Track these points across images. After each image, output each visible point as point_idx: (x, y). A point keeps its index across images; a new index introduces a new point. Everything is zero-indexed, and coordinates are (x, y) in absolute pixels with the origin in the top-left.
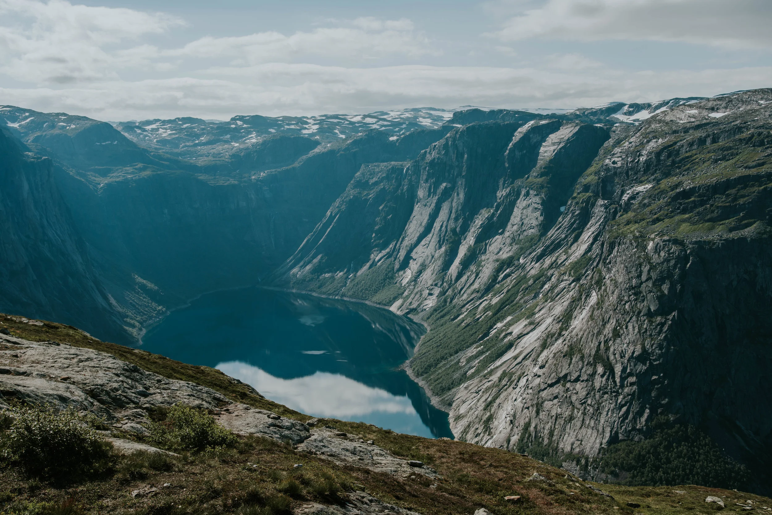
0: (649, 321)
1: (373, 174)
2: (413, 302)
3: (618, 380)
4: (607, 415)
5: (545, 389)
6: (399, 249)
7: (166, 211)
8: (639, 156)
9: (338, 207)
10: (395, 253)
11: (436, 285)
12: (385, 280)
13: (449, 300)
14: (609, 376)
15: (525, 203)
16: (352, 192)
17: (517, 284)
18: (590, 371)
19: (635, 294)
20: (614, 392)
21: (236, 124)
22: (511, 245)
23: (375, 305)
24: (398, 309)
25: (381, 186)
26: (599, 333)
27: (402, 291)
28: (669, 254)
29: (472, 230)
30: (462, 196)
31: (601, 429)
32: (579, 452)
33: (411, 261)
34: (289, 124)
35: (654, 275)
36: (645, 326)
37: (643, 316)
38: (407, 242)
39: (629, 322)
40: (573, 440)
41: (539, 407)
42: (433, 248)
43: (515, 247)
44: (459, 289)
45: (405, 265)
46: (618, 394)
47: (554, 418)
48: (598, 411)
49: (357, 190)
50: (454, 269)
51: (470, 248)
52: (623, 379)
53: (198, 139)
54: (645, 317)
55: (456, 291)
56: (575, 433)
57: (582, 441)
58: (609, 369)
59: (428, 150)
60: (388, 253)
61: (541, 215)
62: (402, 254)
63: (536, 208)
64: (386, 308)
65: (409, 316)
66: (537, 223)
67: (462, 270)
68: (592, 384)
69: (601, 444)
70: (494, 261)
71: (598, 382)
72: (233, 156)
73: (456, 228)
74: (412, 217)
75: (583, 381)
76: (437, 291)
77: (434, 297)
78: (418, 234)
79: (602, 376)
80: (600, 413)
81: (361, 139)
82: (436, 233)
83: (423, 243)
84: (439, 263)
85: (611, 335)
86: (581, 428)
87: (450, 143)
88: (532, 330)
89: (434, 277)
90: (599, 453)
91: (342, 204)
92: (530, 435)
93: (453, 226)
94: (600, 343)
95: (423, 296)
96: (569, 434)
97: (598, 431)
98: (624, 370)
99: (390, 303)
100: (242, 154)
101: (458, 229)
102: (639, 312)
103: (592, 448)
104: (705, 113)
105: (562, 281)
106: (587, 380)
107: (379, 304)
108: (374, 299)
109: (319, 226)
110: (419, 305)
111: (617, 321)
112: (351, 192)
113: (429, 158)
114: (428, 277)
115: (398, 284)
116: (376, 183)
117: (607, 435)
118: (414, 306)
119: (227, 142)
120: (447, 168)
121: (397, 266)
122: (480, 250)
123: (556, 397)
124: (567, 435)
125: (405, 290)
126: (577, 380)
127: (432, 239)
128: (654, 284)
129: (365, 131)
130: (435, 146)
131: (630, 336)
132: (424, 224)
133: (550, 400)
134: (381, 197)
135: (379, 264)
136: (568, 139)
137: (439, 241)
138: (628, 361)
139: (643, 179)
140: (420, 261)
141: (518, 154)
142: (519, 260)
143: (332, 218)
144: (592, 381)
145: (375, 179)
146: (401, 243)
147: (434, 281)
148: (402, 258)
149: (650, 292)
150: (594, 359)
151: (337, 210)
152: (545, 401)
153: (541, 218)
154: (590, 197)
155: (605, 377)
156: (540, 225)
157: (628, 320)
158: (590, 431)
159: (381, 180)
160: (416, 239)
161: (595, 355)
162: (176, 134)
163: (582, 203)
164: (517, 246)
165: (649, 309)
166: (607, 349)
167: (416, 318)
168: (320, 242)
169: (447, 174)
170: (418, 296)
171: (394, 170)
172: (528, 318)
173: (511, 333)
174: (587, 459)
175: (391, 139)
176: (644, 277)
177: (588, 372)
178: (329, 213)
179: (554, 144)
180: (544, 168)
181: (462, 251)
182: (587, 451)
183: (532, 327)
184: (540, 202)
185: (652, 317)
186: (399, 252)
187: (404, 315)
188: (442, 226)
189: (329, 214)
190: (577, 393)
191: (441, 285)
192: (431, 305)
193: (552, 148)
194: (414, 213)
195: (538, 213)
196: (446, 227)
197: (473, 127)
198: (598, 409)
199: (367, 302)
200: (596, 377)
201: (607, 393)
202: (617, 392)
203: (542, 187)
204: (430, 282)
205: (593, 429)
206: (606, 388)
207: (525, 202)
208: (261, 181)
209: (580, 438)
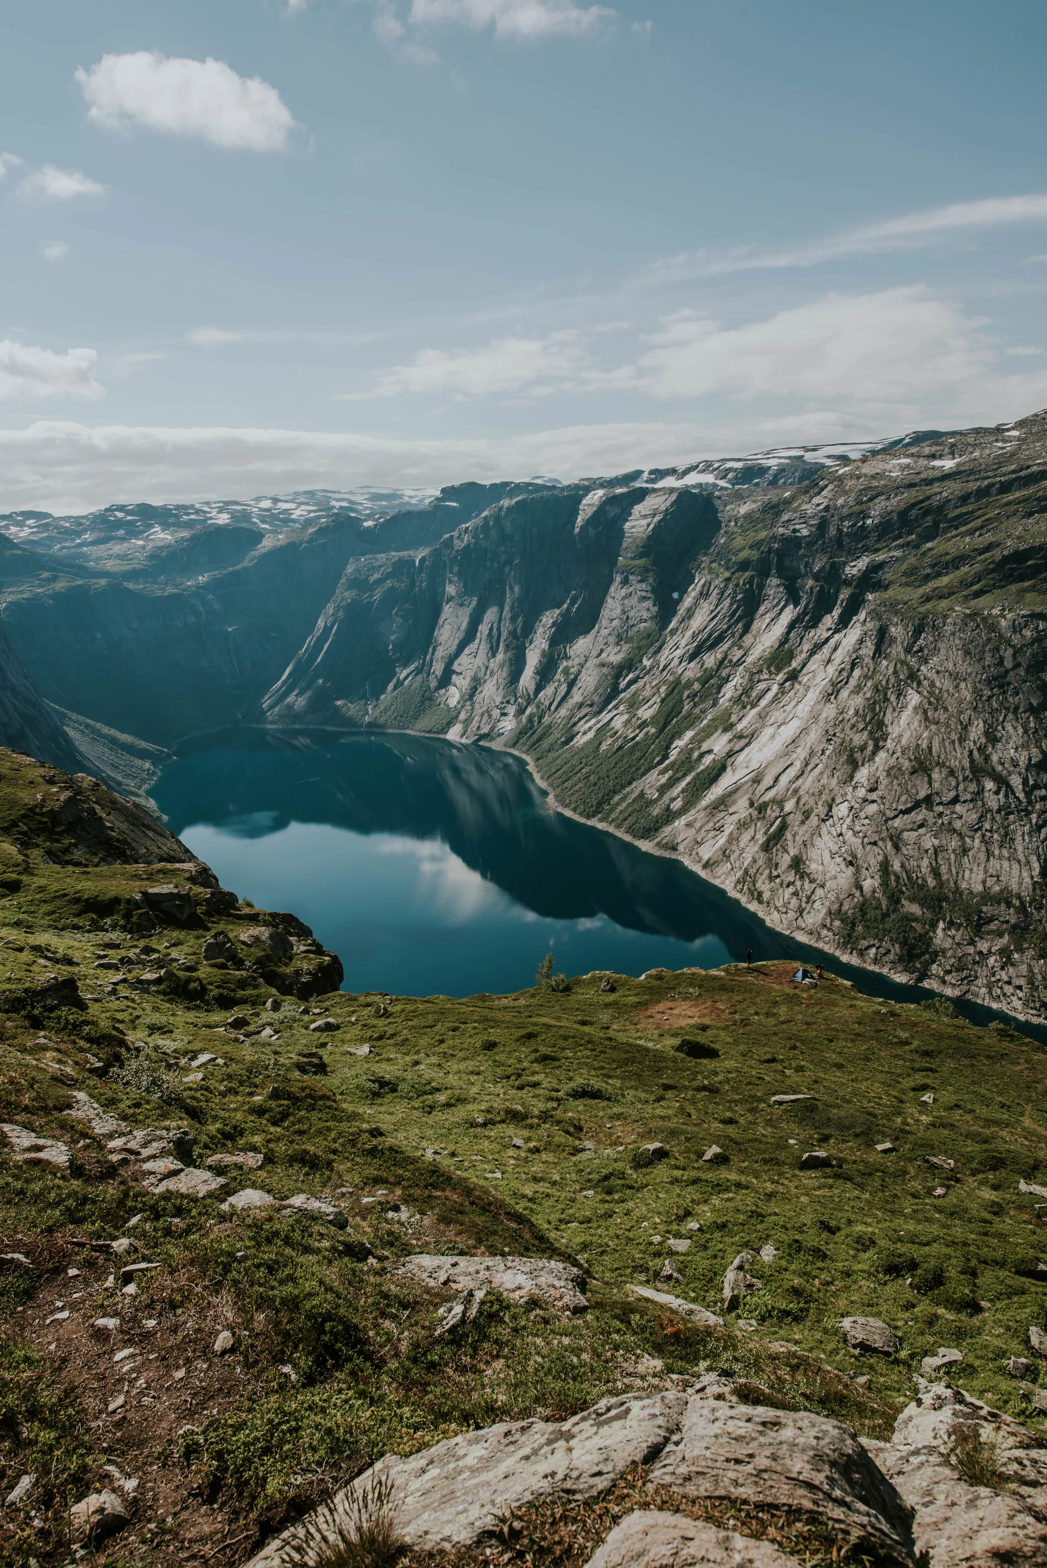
0: (1036, 718)
1: (373, 569)
2: (482, 725)
3: (1022, 796)
4: (1024, 840)
5: (896, 816)
6: (432, 662)
7: (99, 635)
8: (863, 518)
9: (333, 615)
10: (426, 668)
11: (508, 702)
12: (423, 702)
13: (536, 719)
14: (1006, 791)
15: (624, 592)
16: (347, 594)
17: (672, 691)
18: (973, 787)
19: (1001, 686)
20: (1022, 810)
21: (115, 516)
22: (617, 644)
23: (423, 734)
24: (462, 736)
25: (389, 583)
26: (962, 739)
27: (455, 713)
28: (1038, 632)
29: (540, 630)
30: (517, 589)
31: (1023, 859)
32: (1002, 891)
33: (454, 677)
34: (188, 514)
35: (1023, 660)
36: (1032, 725)
37: (1025, 712)
38: (441, 653)
39: (1004, 721)
40: (981, 876)
41: (897, 842)
42: (484, 656)
43: (626, 647)
44: (547, 703)
45: (445, 681)
46: (1028, 813)
47: (931, 851)
48: (1007, 839)
49: (354, 592)
50: (527, 679)
51: (543, 653)
52: (1028, 794)
53: (79, 537)
54: (1028, 714)
55: (542, 707)
56: (982, 868)
57: (998, 877)
58: (1002, 782)
59: (456, 534)
60: (416, 668)
61: (654, 605)
62: (438, 668)
63: (644, 598)
64: (441, 736)
65: (481, 743)
66: (650, 615)
67: (541, 681)
68: (984, 805)
69: (1032, 878)
70: (596, 666)
71: (993, 802)
72: (152, 557)
73: (515, 629)
74: (441, 621)
75: (965, 802)
76: (511, 710)
77: (510, 717)
78: (457, 641)
79: (997, 793)
80: (1013, 840)
81: (328, 526)
82: (484, 638)
83: (467, 651)
84: (505, 673)
85: (983, 740)
86: (988, 860)
87: (491, 523)
88: (747, 745)
89: (501, 692)
90: (1034, 889)
91: (338, 611)
92: (898, 878)
93: (511, 628)
94: (971, 752)
95: (494, 717)
96: (971, 870)
97: (1019, 861)
98: (1025, 782)
99: (445, 729)
100: (164, 554)
101: (519, 631)
102: (1017, 708)
103: (1020, 884)
104: (923, 462)
105: (759, 681)
106: (972, 801)
107: (428, 732)
108: (417, 727)
109: (310, 641)
110: (492, 729)
111: (985, 722)
112: (344, 595)
113: (459, 545)
114: (491, 692)
115: (442, 705)
116: (379, 582)
117: (1036, 865)
118: (485, 730)
119: (122, 539)
120: (489, 555)
121: (433, 684)
122: (559, 655)
123: (921, 826)
124: (967, 872)
125: (459, 713)
126: (955, 801)
127: (479, 645)
128: (1027, 671)
129: (328, 516)
130: (467, 528)
131: (1014, 739)
132: (464, 626)
133: (912, 830)
134: (391, 597)
135: (407, 682)
136: (667, 510)
137: (491, 648)
138: (1027, 770)
139: (878, 546)
140: (469, 674)
141: (592, 532)
142: (641, 661)
143: (327, 630)
144: (982, 800)
145: (376, 576)
146: (433, 654)
147: (504, 697)
148: (439, 673)
149: (1025, 681)
150: (972, 772)
151: (332, 619)
152: (902, 831)
153: (656, 609)
154: (752, 577)
155: (1002, 793)
156: (656, 617)
157: (1001, 719)
158: (1006, 864)
159: (387, 576)
160: (454, 647)
161: (971, 767)
162: (42, 532)
163: (744, 584)
164: (628, 645)
165: (1031, 704)
166: (987, 758)
167: (496, 745)
168: (319, 660)
169: (488, 563)
170: (485, 718)
171: (401, 561)
172: (725, 730)
173: (710, 752)
174: (1019, 897)
175: (366, 524)
176: (1008, 663)
177: (971, 789)
178: (321, 623)
179: (645, 517)
180: (643, 547)
181: (533, 658)
182: (1014, 887)
183: (743, 742)
184: (649, 588)
185: (1039, 713)
186: (431, 666)
187: (473, 743)
188: (491, 629)
189: (323, 624)
190: (961, 817)
191: (515, 701)
192: (509, 728)
193: (644, 522)
194: (444, 616)
195: (648, 604)
196: (499, 629)
197: (523, 501)
198: (1007, 834)
199: (408, 732)
200: (987, 794)
201: (1012, 813)
202: (1026, 810)
203: (647, 570)
204: (498, 700)
205: (1009, 859)
206: (1009, 807)
207: (624, 590)
208: (201, 588)
209: (995, 873)
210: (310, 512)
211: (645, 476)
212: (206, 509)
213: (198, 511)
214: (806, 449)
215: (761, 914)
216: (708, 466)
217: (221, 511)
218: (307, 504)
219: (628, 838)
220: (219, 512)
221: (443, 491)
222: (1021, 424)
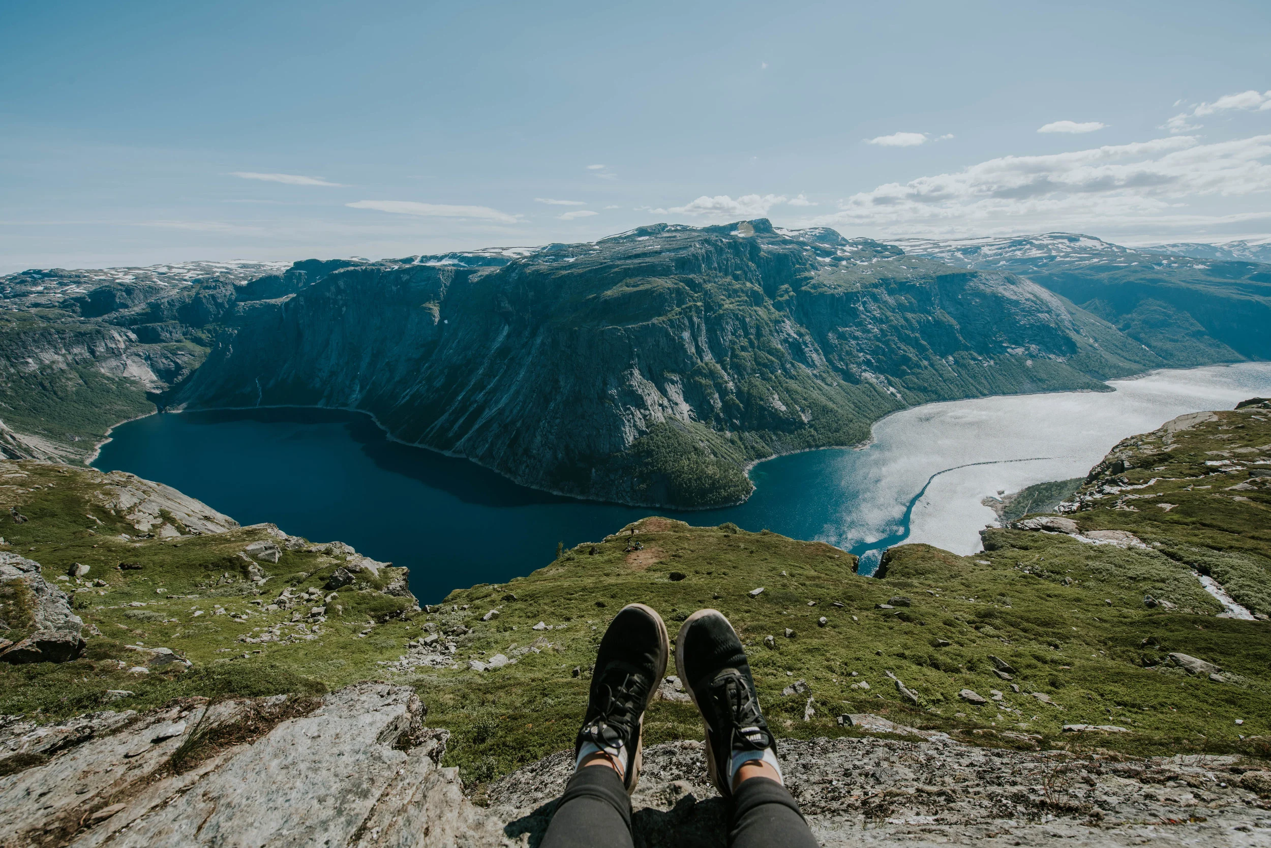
15: (417, 321)
17: (451, 371)
65: (340, 408)
66: (433, 333)
92: (574, 452)
105: (496, 364)
110: (346, 399)
153: (436, 329)
156: (437, 333)
167: (350, 408)
192: (357, 398)
195: (431, 327)
210: (198, 275)
211: (419, 259)
212: (113, 272)
213: (106, 274)
214: (503, 249)
215: (512, 479)
216: (453, 256)
217: (126, 274)
218: (194, 270)
219: (436, 450)
220: (125, 275)
221: (295, 264)
222: (598, 243)
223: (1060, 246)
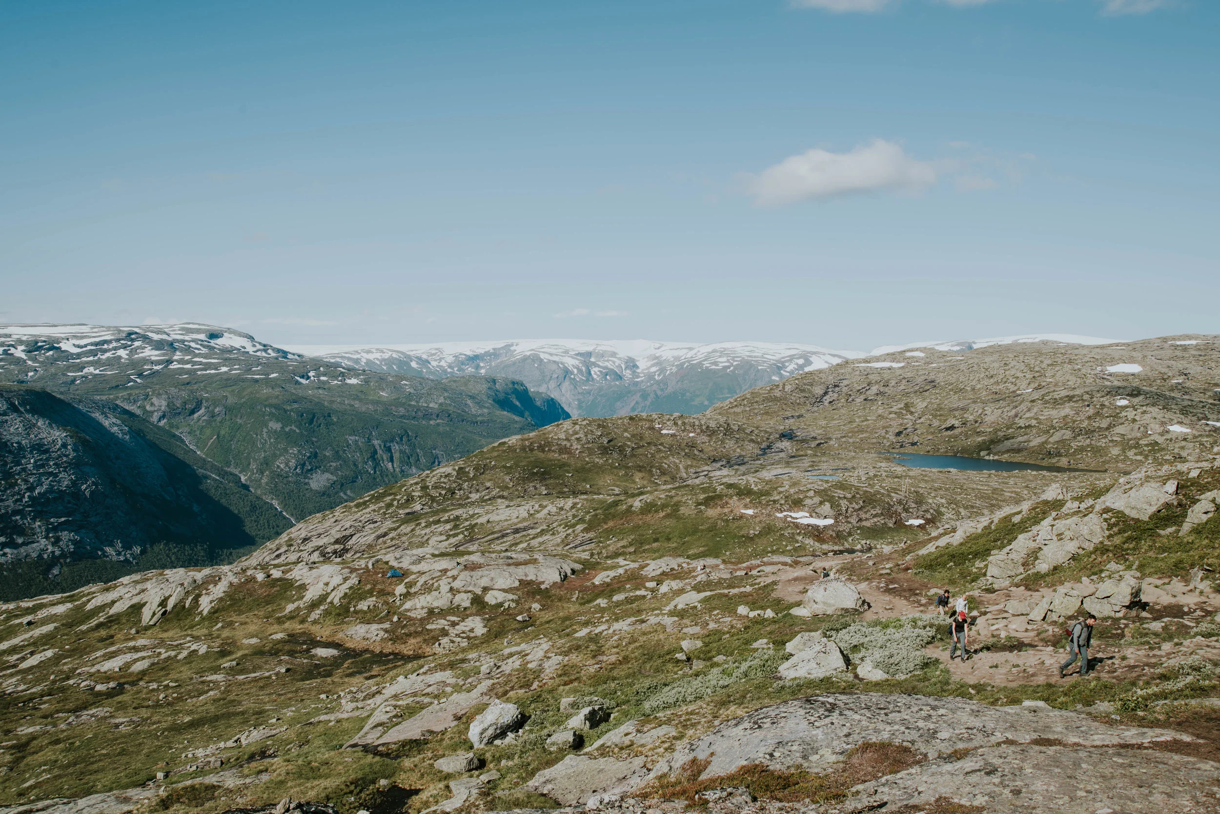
223: (193, 345)
